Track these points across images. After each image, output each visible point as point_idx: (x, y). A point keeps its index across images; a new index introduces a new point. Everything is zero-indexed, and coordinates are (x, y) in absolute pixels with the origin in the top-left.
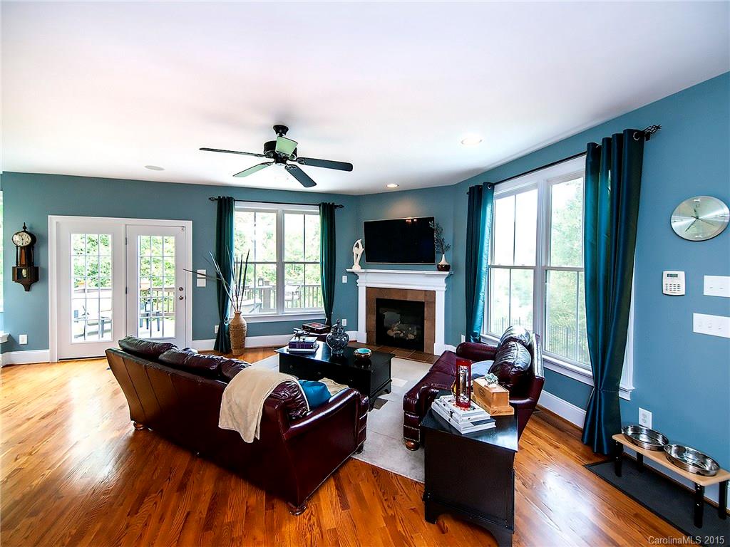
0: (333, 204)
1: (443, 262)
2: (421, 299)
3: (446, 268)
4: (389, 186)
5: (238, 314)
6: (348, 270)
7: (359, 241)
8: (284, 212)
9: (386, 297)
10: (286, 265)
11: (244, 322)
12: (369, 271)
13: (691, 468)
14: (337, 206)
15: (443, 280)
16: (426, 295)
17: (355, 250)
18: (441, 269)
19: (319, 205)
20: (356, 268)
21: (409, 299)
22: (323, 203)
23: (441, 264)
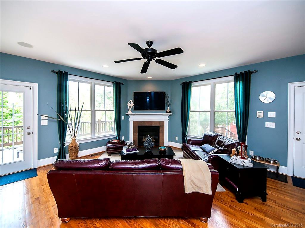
0: (120, 82)
1: (168, 110)
2: (158, 125)
3: (170, 112)
4: (148, 78)
5: (74, 140)
6: (126, 114)
7: (131, 101)
8: (95, 84)
9: (143, 125)
10: (96, 111)
11: (78, 143)
12: (136, 114)
13: (272, 162)
14: (121, 84)
15: (167, 117)
16: (160, 123)
17: (129, 105)
18: (167, 112)
19: (113, 83)
20: (129, 113)
21: (153, 125)
22: (116, 82)
23: (167, 110)
